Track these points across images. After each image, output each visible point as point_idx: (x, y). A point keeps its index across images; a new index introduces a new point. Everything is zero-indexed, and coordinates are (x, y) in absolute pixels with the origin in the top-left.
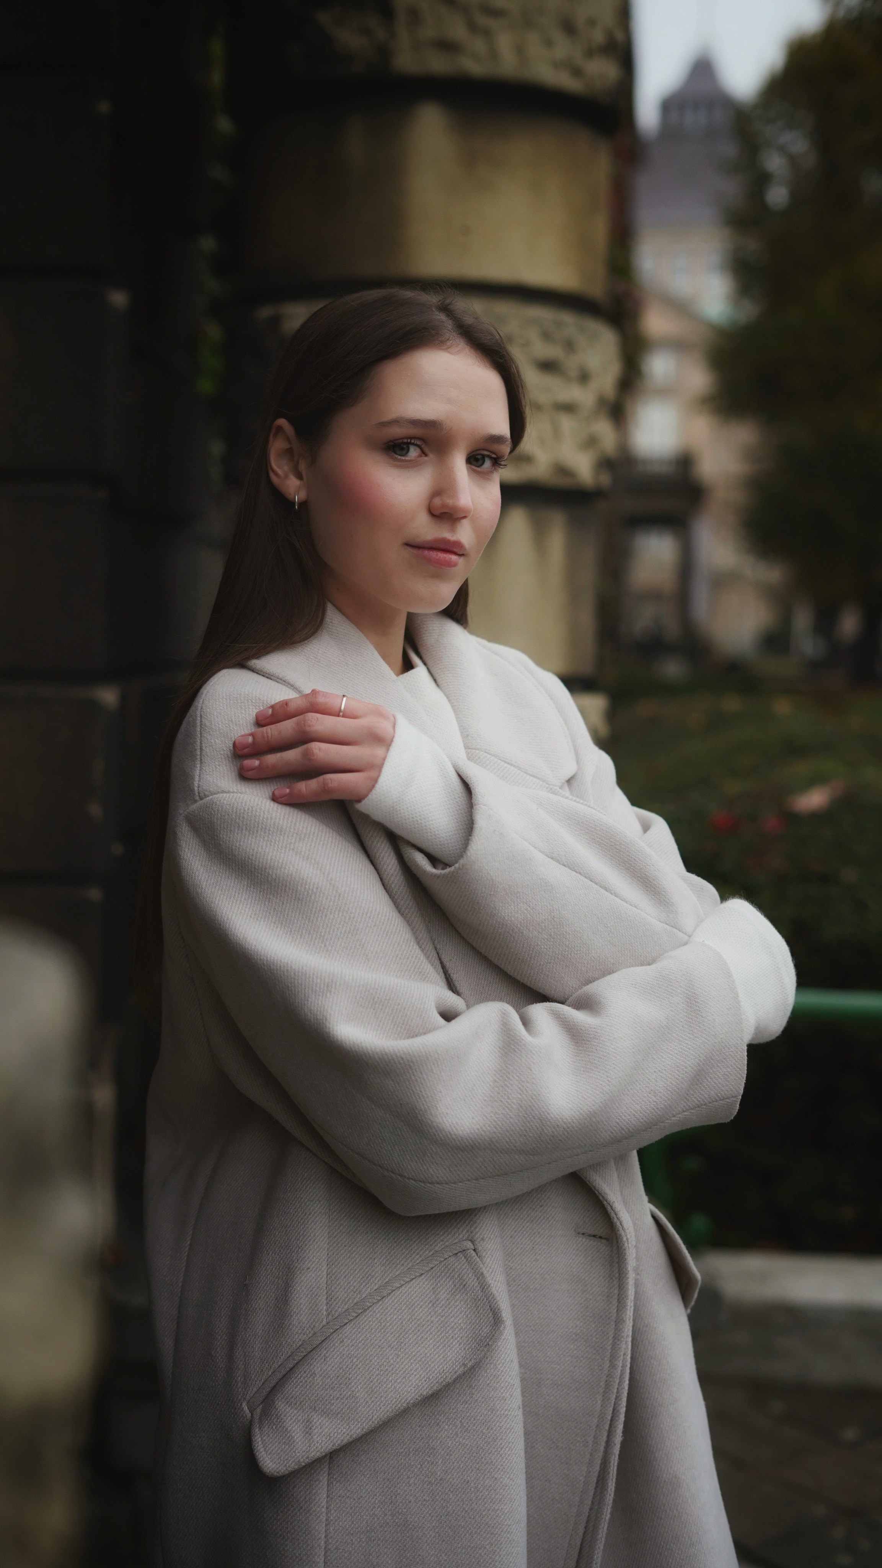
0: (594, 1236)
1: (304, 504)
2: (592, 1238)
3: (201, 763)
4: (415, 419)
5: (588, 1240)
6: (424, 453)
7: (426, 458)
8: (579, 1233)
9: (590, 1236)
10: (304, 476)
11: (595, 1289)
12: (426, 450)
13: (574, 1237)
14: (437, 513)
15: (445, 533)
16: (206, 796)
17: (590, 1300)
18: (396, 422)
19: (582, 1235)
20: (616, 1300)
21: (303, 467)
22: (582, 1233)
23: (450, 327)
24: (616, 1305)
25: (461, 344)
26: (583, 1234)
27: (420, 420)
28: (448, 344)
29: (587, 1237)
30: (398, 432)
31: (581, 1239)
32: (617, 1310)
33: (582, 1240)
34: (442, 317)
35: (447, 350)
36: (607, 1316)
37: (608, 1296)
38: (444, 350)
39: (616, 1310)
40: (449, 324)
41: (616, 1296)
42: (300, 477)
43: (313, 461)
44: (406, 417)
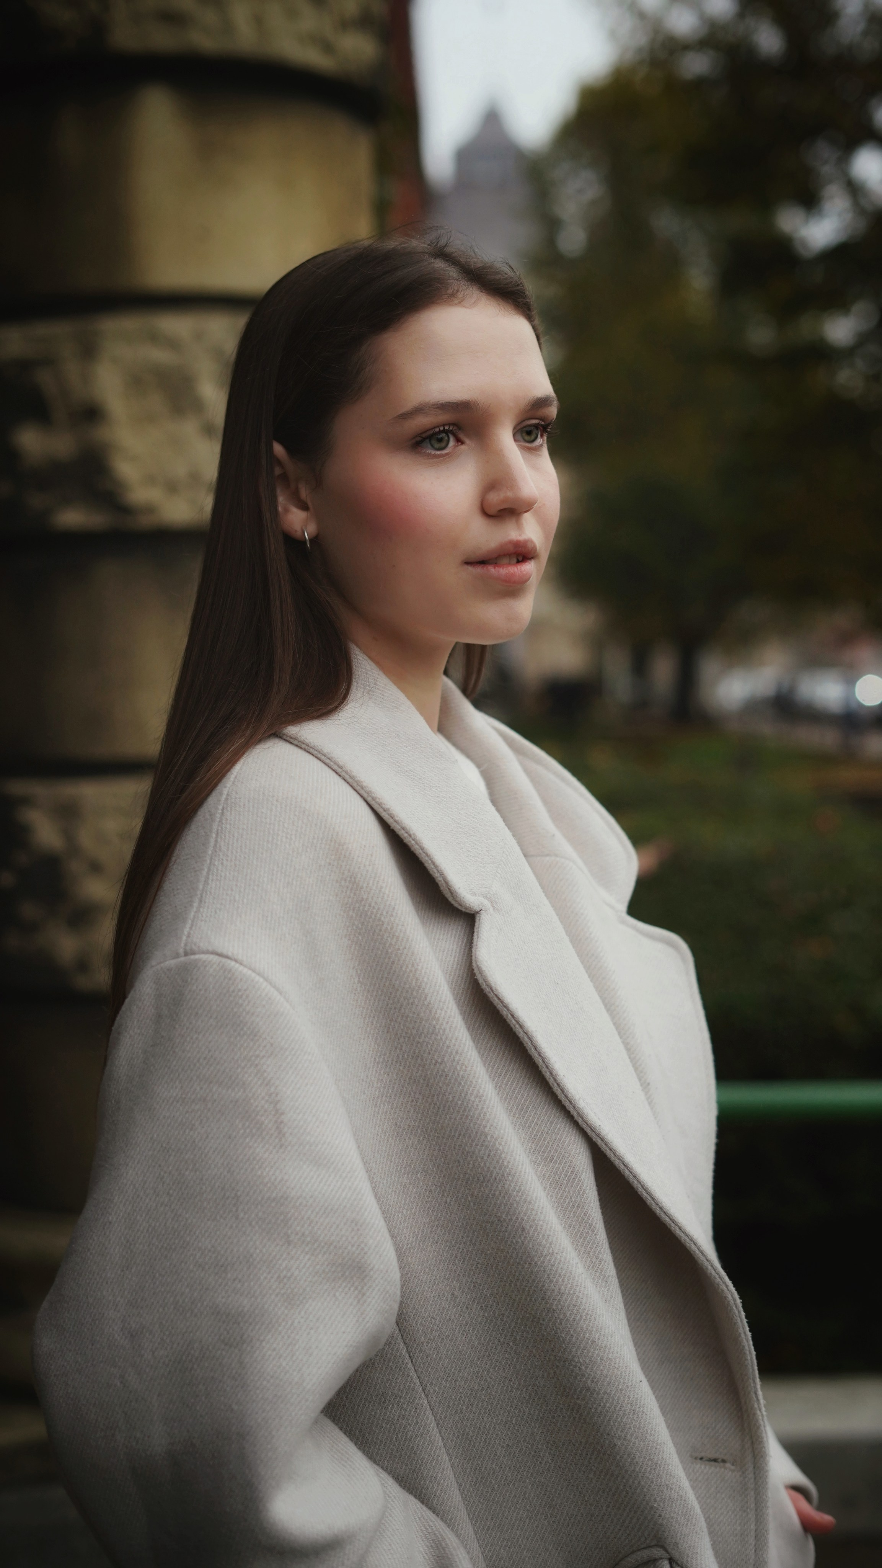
0: (715, 1460)
1: (315, 540)
2: (713, 1463)
3: (201, 901)
4: (443, 402)
5: (707, 1467)
6: (459, 441)
7: (463, 447)
8: (696, 1458)
9: (710, 1460)
10: (310, 504)
11: (724, 1528)
12: (462, 436)
13: (690, 1464)
14: (492, 511)
15: (511, 533)
16: (193, 953)
17: (720, 1542)
18: (419, 410)
19: (699, 1461)
20: (753, 1538)
21: (304, 493)
22: (700, 1457)
23: (455, 275)
24: (754, 1543)
25: (473, 293)
26: (701, 1459)
27: (449, 403)
28: (460, 295)
29: (707, 1462)
30: (423, 421)
31: (699, 1465)
32: (755, 1551)
33: (700, 1467)
34: (439, 264)
35: (460, 303)
36: (743, 1560)
37: (742, 1535)
38: (456, 304)
39: (753, 1550)
40: (452, 272)
41: (753, 1533)
42: (304, 507)
43: (318, 481)
44: (431, 402)
